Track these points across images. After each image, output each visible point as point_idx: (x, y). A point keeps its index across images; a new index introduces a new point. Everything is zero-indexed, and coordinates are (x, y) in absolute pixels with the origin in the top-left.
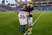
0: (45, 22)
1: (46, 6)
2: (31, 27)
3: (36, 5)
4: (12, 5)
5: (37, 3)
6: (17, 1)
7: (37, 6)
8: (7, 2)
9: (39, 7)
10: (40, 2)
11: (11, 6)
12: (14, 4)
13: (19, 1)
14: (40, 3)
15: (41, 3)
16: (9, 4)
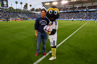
1: (94, 11)
3: (76, 10)
4: (37, 10)
5: (78, 7)
6: (46, 4)
7: (78, 12)
8: (31, 6)
10: (84, 6)
11: (36, 12)
12: (40, 9)
14: (82, 7)
16: (33, 10)
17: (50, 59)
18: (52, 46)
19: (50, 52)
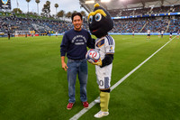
0: (169, 76)
2: (108, 91)
3: (148, 14)
4: (69, 15)
5: (152, 7)
6: (87, 2)
7: (153, 17)
8: (57, 6)
9: (160, 19)
13: (93, 2)
14: (162, 7)
15: (170, 7)
16: (61, 14)
17: (97, 116)
18: (103, 87)
19: (97, 101)
